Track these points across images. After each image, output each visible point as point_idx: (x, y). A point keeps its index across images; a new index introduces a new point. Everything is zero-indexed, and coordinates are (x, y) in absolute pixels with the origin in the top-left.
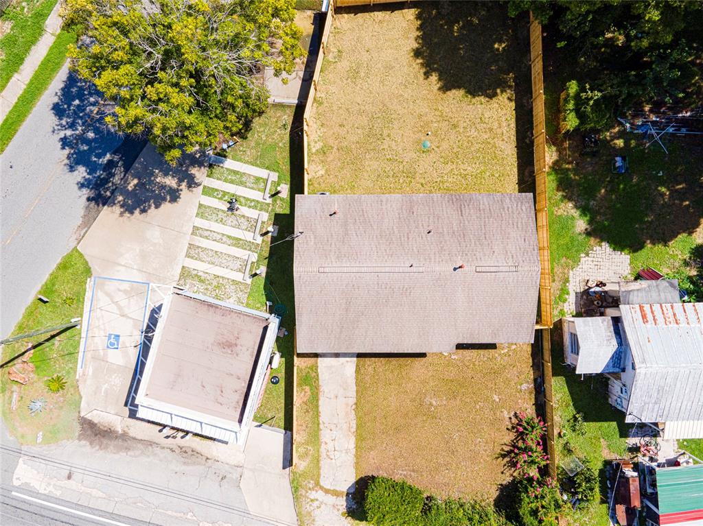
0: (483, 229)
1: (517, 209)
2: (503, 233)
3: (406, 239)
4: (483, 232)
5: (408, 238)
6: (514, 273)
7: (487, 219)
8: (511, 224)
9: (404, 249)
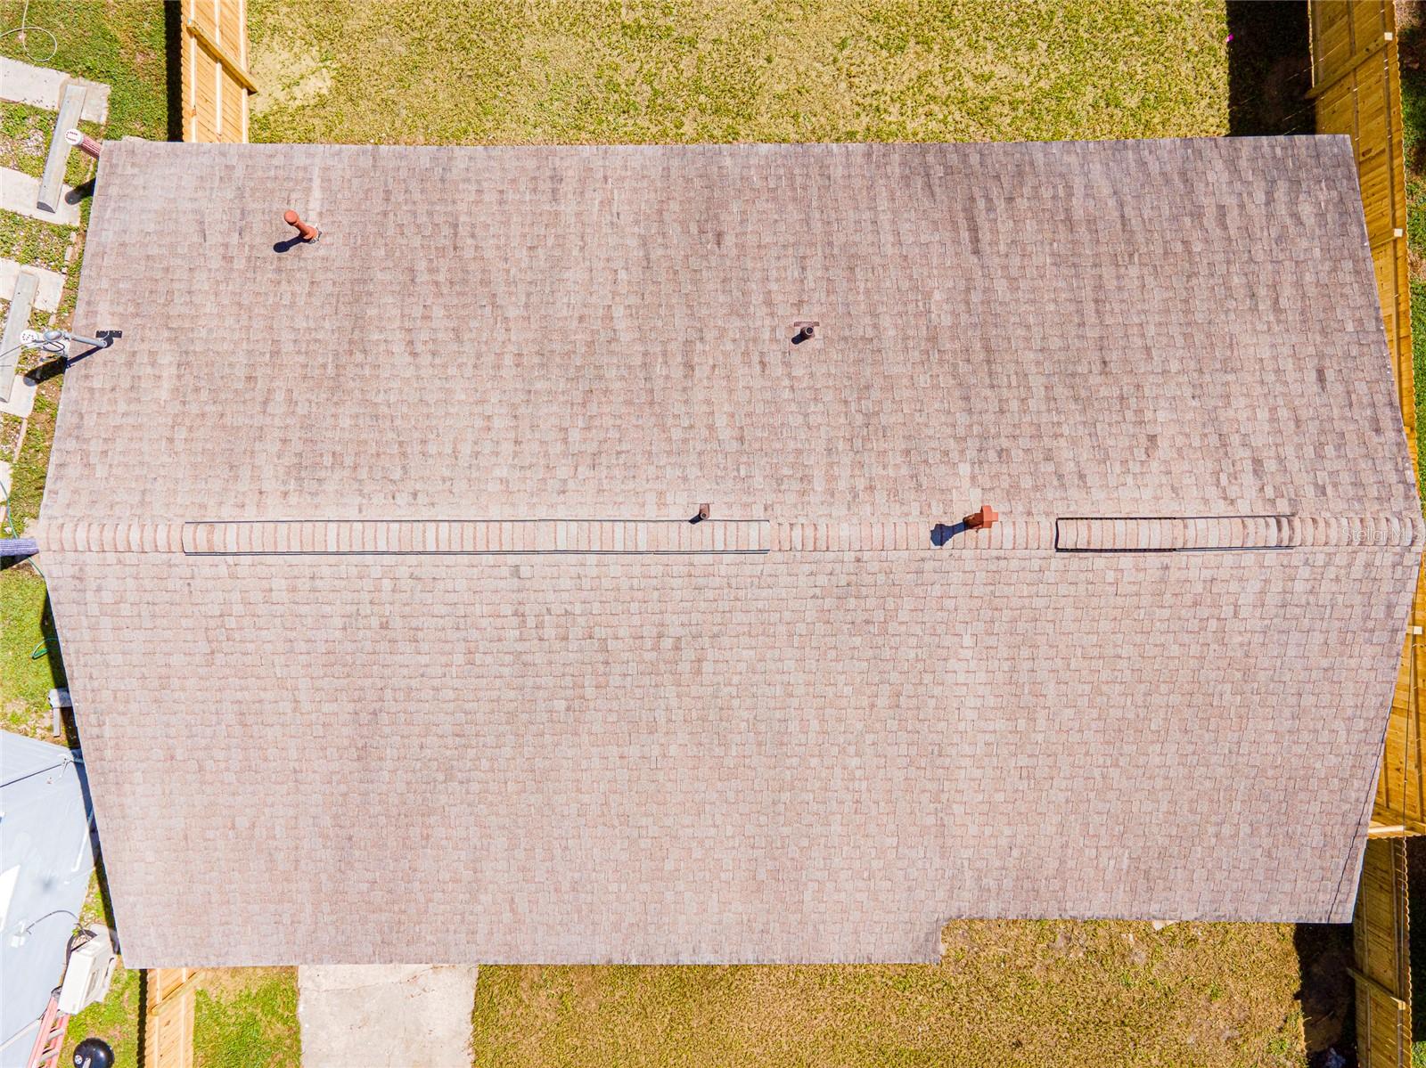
0: (1092, 319)
1: (1270, 216)
2: (1199, 338)
3: (677, 373)
4: (1092, 333)
5: (689, 367)
6: (1271, 557)
7: (1108, 272)
8: (1241, 293)
9: (664, 428)
